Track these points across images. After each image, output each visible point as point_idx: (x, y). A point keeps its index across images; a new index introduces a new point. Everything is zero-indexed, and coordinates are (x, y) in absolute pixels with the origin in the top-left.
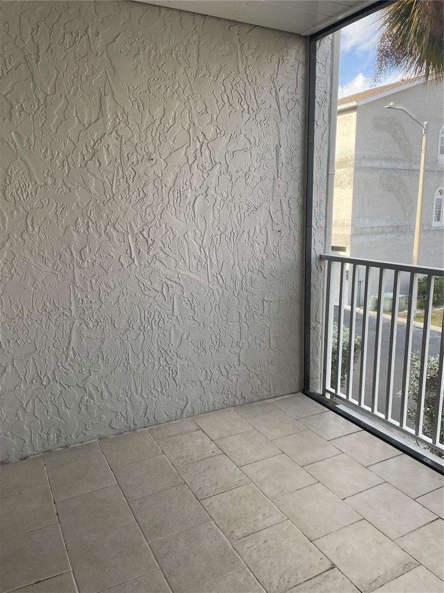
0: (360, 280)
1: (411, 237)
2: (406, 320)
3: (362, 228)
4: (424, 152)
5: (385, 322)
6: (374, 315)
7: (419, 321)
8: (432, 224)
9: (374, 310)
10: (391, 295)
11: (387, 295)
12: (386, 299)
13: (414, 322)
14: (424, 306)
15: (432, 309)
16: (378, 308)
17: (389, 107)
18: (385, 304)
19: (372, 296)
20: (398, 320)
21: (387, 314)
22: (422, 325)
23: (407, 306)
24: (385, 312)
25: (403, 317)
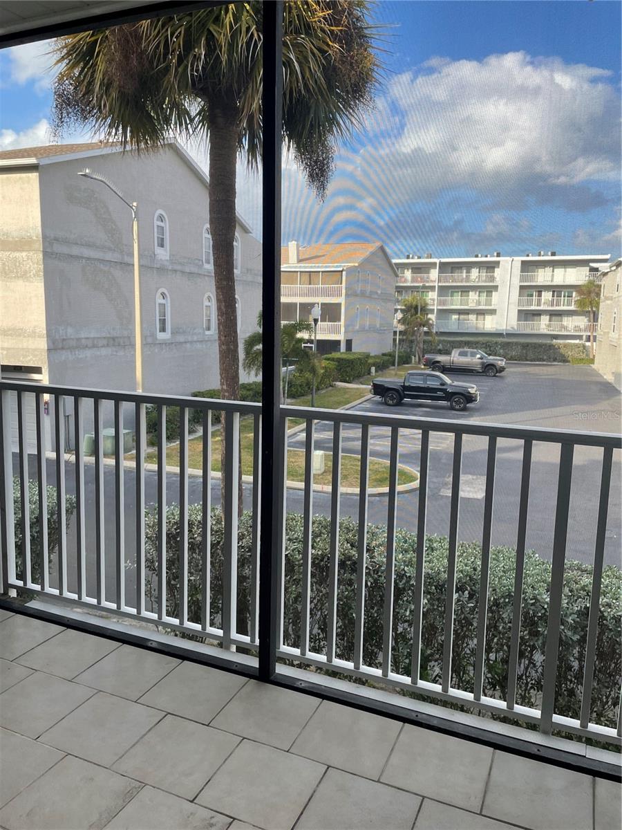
0: (67, 414)
1: (132, 353)
2: (135, 463)
3: (64, 340)
4: (136, 241)
5: (107, 470)
6: (91, 462)
7: (151, 463)
8: (156, 335)
9: (90, 456)
10: (112, 432)
11: (107, 432)
12: (107, 437)
13: (145, 464)
14: (156, 442)
15: (167, 445)
16: (95, 452)
17: (85, 175)
18: (106, 445)
19: (87, 435)
20: (125, 465)
21: (109, 458)
22: (155, 467)
23: (135, 444)
24: (106, 455)
25: (131, 459)
